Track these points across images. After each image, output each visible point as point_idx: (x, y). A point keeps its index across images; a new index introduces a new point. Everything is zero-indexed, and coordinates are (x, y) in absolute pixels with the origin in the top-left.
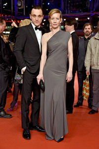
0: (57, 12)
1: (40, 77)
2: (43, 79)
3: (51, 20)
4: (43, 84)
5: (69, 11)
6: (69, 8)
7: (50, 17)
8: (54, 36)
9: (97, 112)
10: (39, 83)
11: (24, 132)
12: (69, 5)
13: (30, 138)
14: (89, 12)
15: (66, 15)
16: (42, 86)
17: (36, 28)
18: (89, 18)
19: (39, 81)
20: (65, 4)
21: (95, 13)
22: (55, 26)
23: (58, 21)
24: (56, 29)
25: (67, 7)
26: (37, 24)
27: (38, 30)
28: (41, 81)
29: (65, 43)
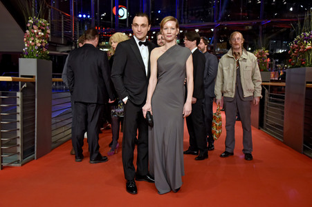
0: (172, 20)
1: (147, 108)
2: (150, 110)
3: (164, 30)
4: (151, 117)
5: (186, 21)
6: (186, 17)
7: (162, 27)
8: (167, 52)
9: (232, 154)
10: (145, 116)
11: (128, 184)
12: (186, 13)
13: (136, 193)
14: (213, 21)
15: (183, 25)
16: (150, 120)
17: (140, 44)
18: (212, 30)
19: (145, 113)
20: (181, 12)
21: (220, 23)
22: (169, 39)
23: (173, 32)
24: (170, 43)
25: (184, 15)
26: (140, 37)
27: (143, 45)
28: (148, 112)
29: (181, 63)
